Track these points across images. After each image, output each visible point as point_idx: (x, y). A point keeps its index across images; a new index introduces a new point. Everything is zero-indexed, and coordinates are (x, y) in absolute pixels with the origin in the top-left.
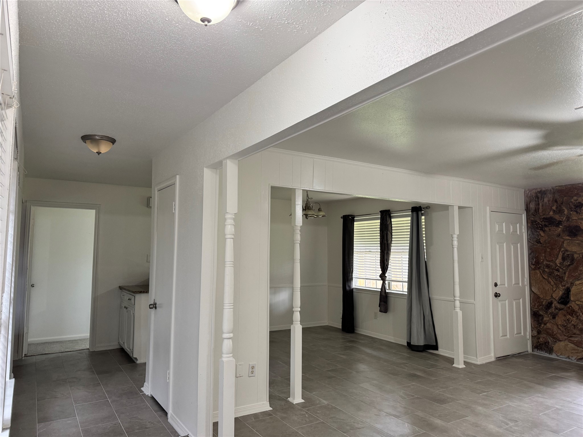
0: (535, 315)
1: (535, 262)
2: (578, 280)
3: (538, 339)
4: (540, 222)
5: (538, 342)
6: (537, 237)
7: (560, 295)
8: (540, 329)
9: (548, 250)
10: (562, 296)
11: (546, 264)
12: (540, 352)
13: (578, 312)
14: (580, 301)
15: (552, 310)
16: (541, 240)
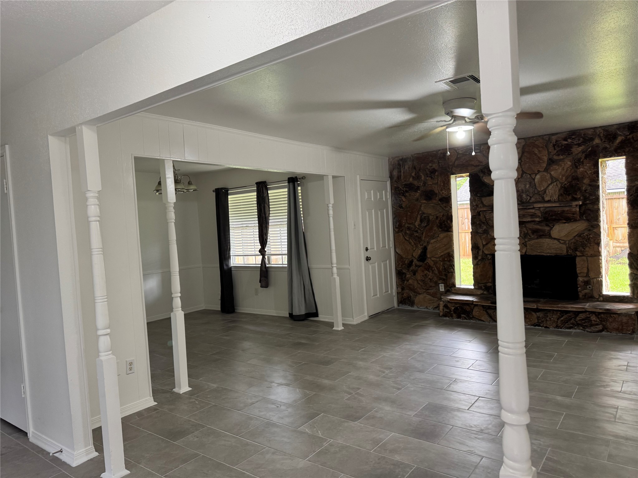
0: (400, 274)
1: (399, 225)
2: (433, 239)
3: (402, 295)
4: (402, 188)
5: (403, 297)
6: (399, 202)
7: (419, 253)
8: (404, 286)
9: (409, 214)
10: (421, 254)
11: (407, 226)
12: (404, 306)
13: (433, 267)
14: (435, 257)
15: (413, 267)
16: (403, 205)
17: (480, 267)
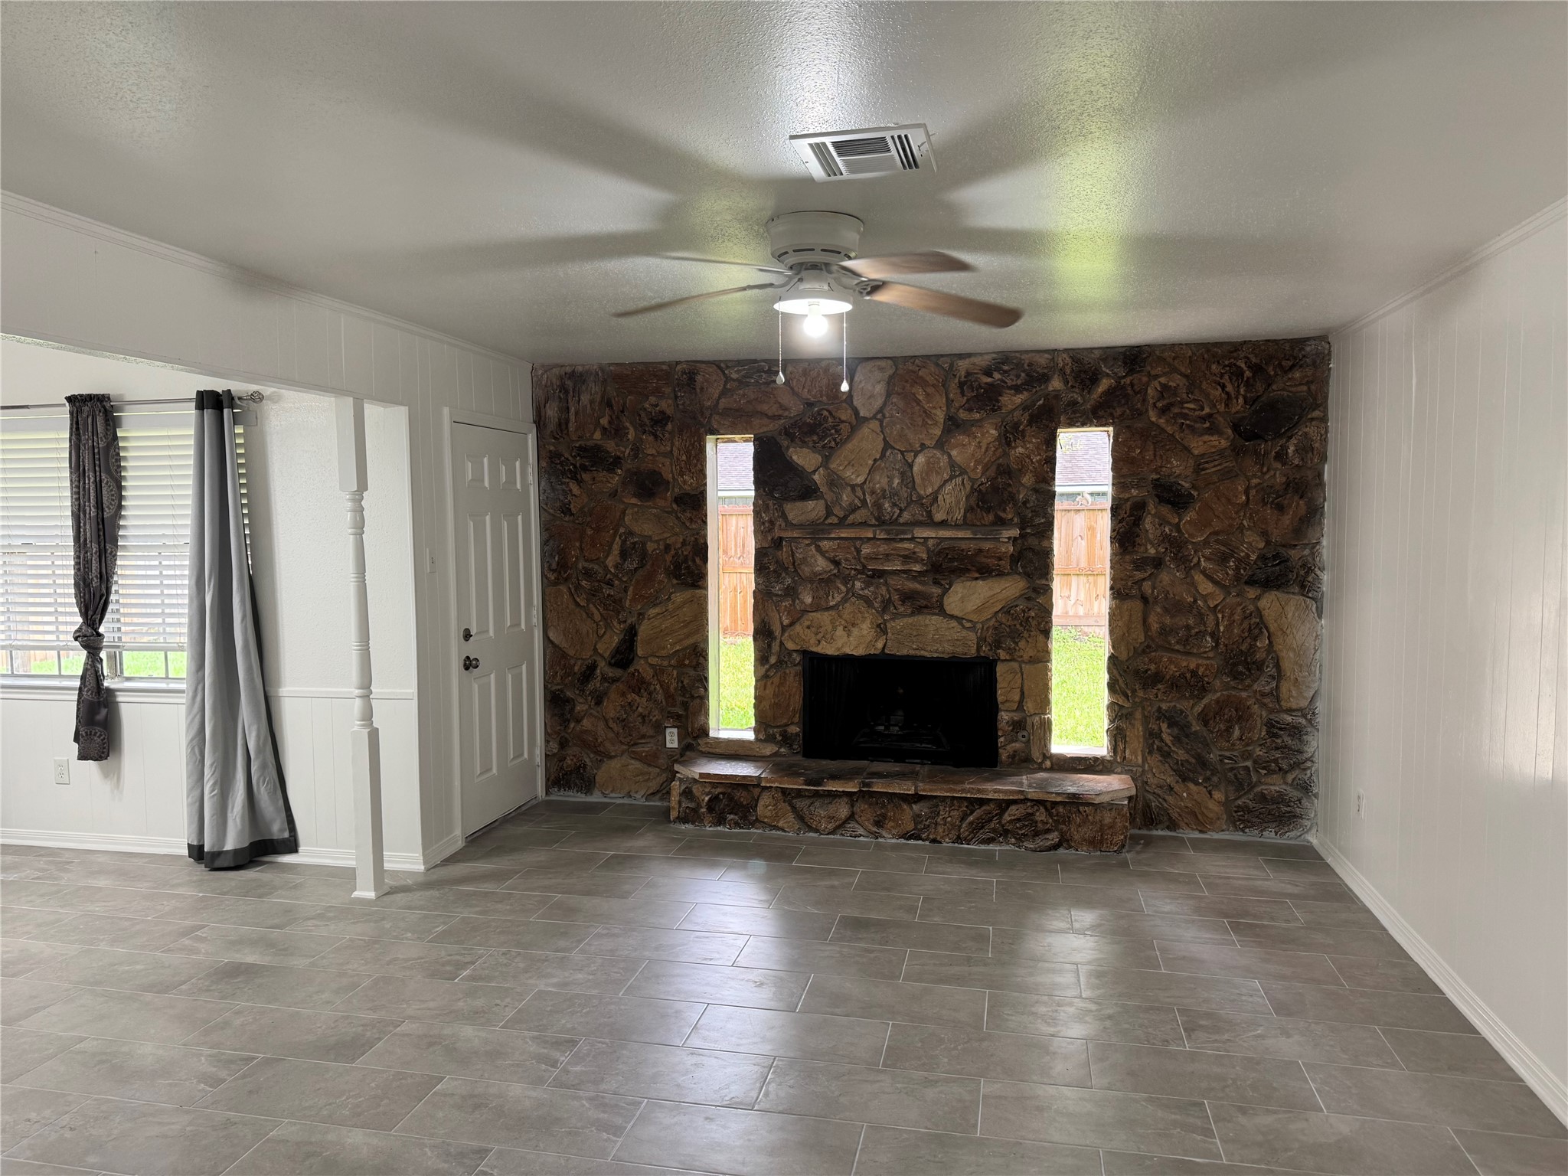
0: (556, 702)
1: (558, 563)
2: (655, 605)
3: (560, 761)
4: (570, 458)
5: (562, 768)
6: (562, 498)
7: (614, 644)
8: (567, 736)
9: (589, 532)
10: (618, 647)
11: (584, 568)
12: (566, 793)
13: (650, 684)
14: (658, 657)
15: (595, 684)
16: (572, 506)
17: (772, 683)
